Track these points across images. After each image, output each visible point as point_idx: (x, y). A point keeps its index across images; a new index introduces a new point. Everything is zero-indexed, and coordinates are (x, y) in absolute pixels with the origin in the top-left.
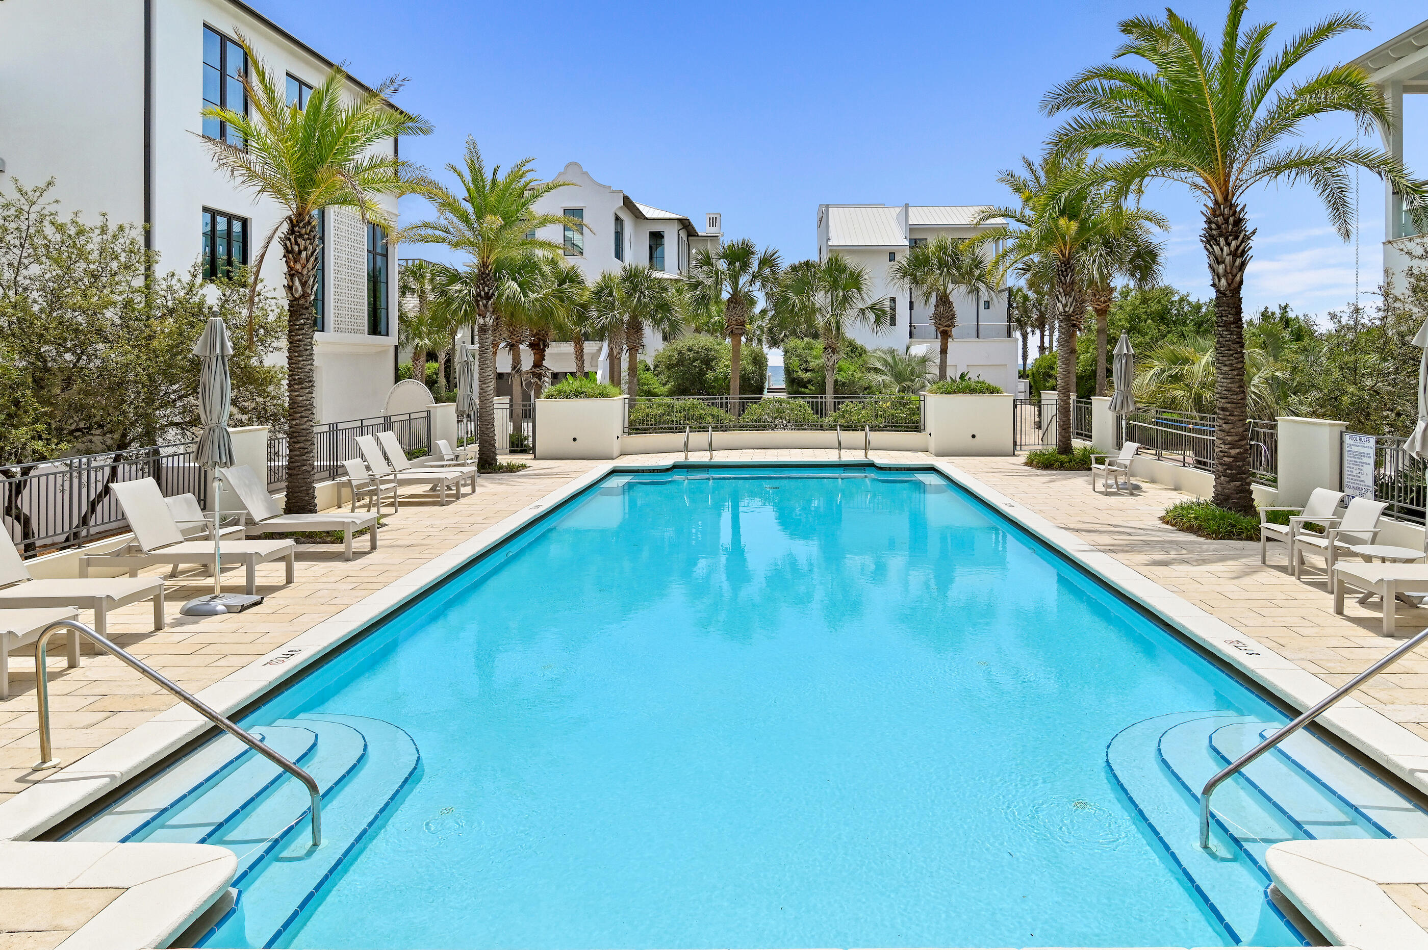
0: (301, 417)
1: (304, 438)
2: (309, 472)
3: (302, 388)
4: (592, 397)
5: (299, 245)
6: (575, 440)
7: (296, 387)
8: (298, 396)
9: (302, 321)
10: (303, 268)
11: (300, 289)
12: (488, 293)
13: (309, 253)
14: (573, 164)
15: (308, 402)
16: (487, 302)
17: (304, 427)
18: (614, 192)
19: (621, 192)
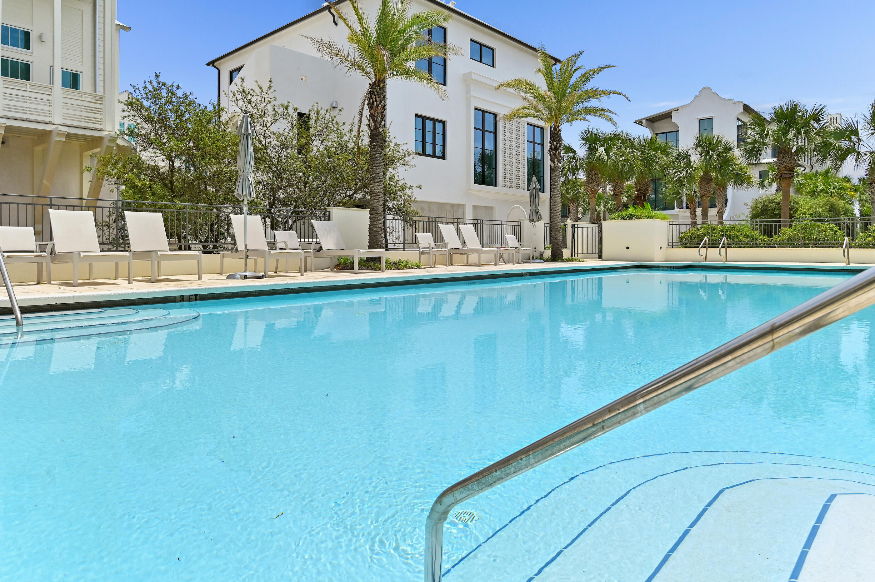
0: (374, 199)
1: (375, 212)
2: (378, 232)
3: (374, 182)
4: (641, 218)
5: (372, 99)
6: (628, 248)
7: (371, 182)
8: (373, 187)
9: (375, 143)
10: (375, 112)
11: (373, 124)
12: (557, 146)
13: (378, 103)
14: (706, 89)
15: (378, 191)
16: (556, 152)
17: (376, 205)
18: (736, 103)
19: (741, 102)
